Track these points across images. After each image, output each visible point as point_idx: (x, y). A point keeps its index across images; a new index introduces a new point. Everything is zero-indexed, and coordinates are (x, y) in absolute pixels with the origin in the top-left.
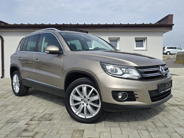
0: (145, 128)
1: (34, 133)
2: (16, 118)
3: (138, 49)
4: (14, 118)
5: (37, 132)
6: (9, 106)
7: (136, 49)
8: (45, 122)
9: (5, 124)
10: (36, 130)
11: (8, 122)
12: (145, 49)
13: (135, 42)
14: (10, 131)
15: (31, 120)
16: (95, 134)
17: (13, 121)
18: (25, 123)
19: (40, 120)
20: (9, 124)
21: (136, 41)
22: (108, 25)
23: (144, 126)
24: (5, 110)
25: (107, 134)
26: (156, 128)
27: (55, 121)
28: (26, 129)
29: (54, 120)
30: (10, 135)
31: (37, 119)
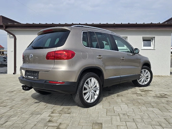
0: (158, 124)
1: (58, 124)
2: (38, 110)
3: (146, 49)
4: (37, 110)
5: (60, 123)
6: (29, 100)
7: (143, 49)
8: (65, 115)
9: (30, 116)
10: (59, 121)
11: (32, 114)
12: (153, 49)
13: (142, 41)
14: (37, 122)
15: (52, 113)
16: (112, 127)
17: (36, 113)
18: (48, 115)
19: (61, 113)
20: (34, 116)
21: (144, 40)
22: (116, 24)
23: (157, 122)
24: (26, 103)
25: (124, 127)
26: (169, 124)
27: (74, 115)
28: (50, 120)
29: (73, 113)
30: (38, 125)
31: (57, 112)
